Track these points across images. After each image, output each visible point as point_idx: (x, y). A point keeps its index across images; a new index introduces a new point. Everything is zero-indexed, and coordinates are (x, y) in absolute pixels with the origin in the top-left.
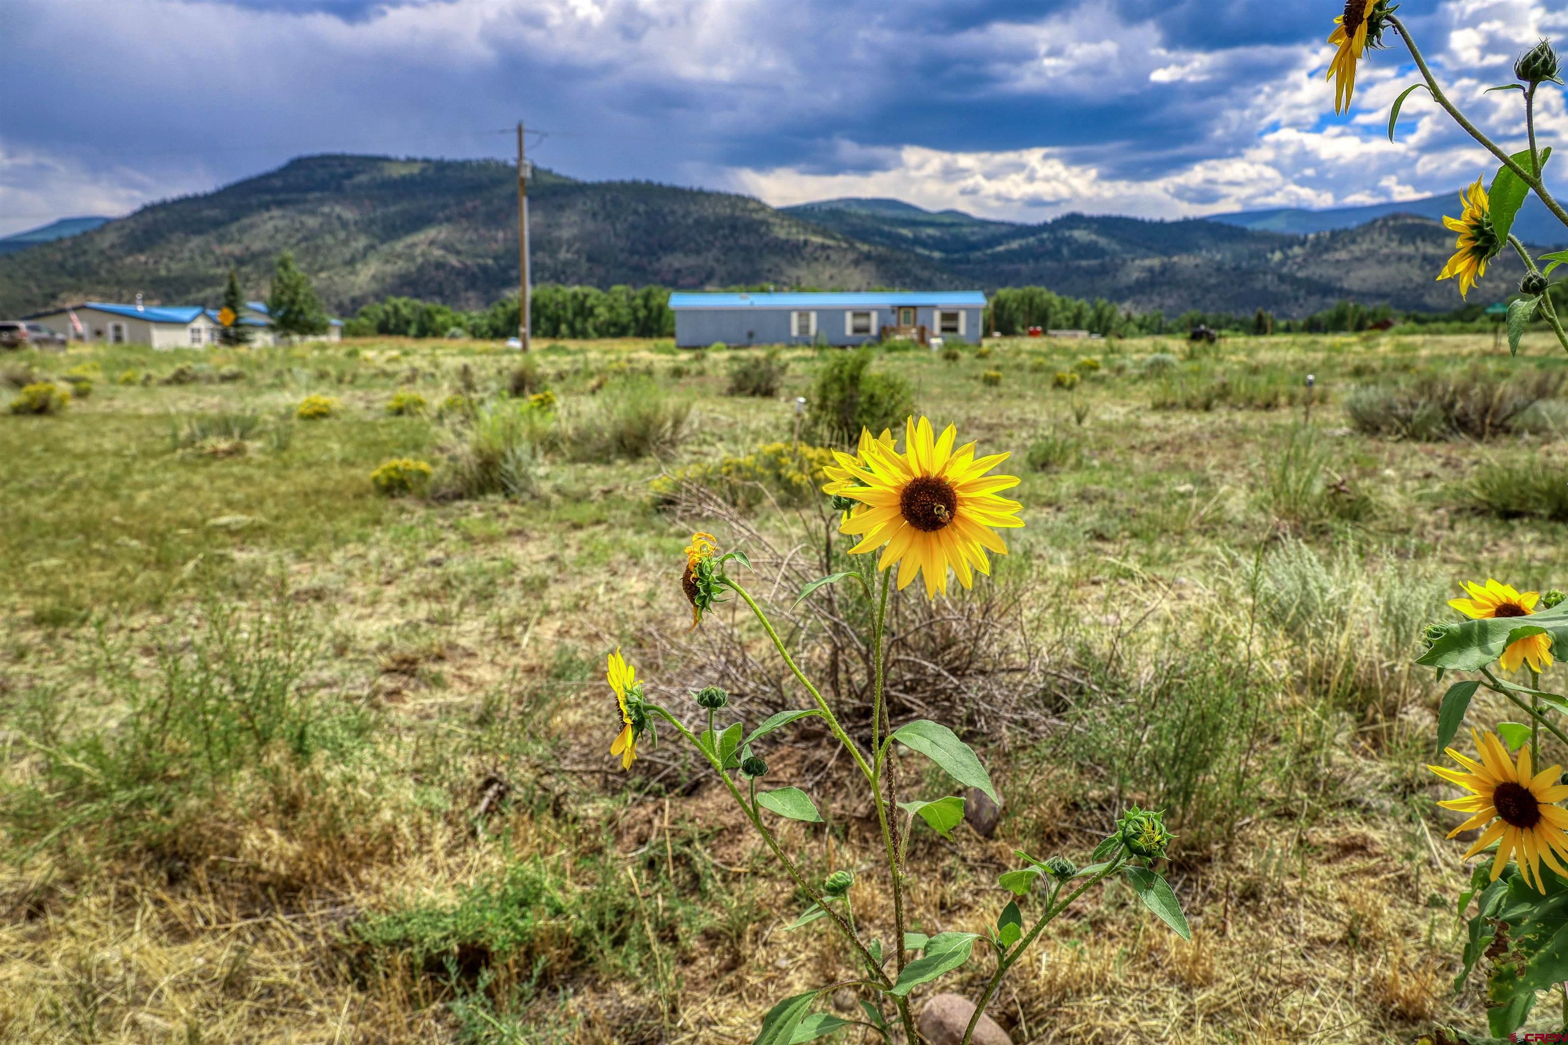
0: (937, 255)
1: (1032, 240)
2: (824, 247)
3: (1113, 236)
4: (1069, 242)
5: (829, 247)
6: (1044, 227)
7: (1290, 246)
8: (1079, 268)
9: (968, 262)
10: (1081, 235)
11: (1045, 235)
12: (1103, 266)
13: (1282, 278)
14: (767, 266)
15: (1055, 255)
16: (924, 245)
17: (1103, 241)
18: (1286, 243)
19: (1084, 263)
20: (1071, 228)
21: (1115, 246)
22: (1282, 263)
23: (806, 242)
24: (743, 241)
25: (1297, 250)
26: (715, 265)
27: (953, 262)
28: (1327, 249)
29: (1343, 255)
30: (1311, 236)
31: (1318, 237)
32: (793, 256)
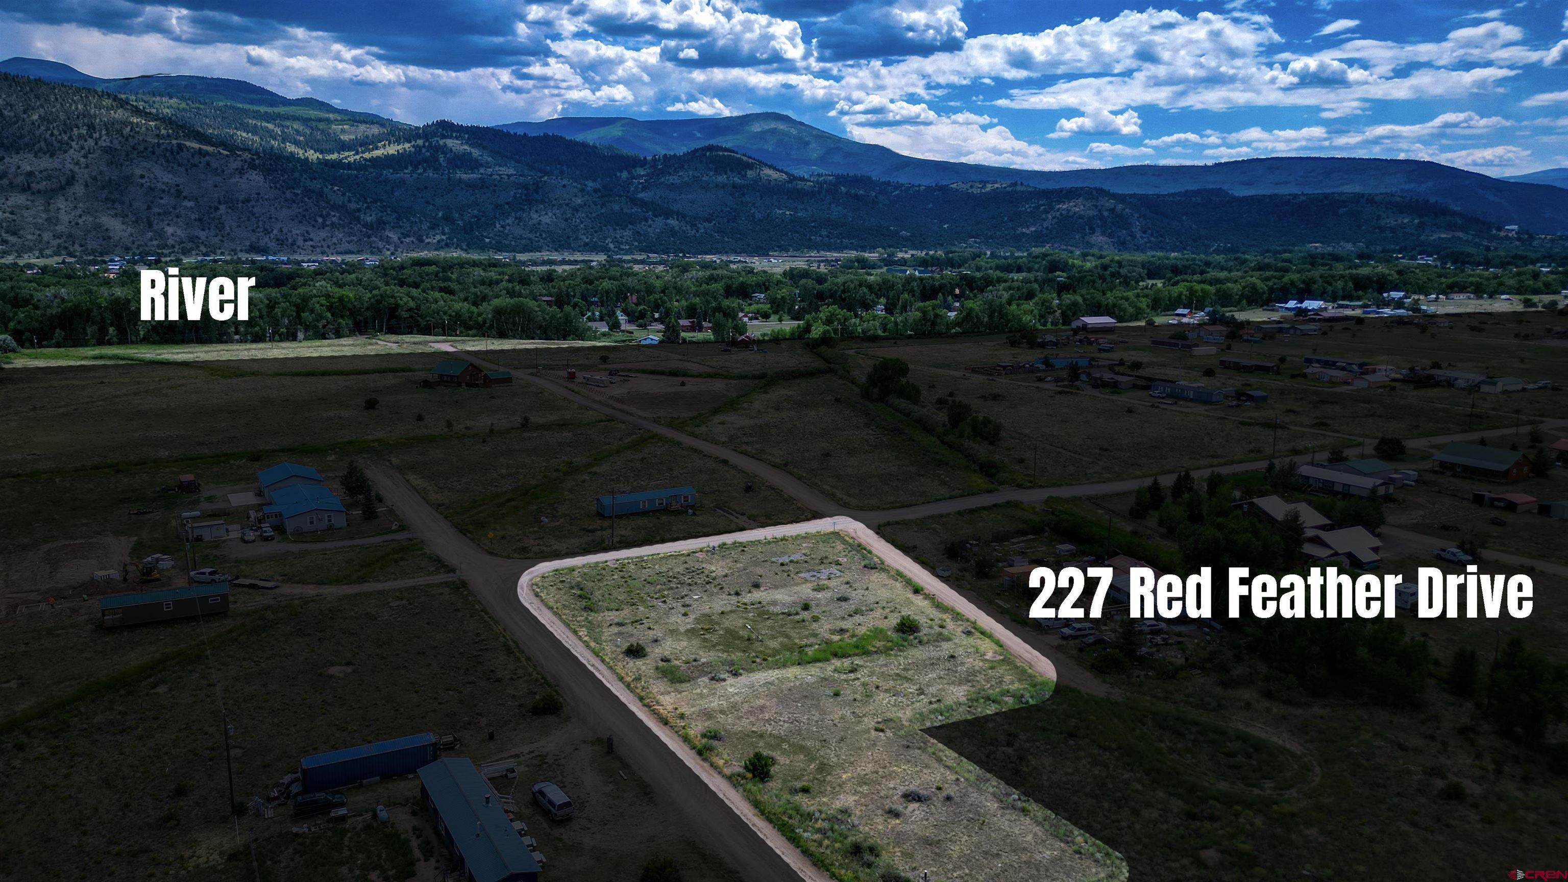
4: (444, 150)
7: (634, 166)
12: (481, 179)
15: (434, 162)
17: (475, 152)
19: (463, 174)
20: (443, 137)
21: (487, 158)
22: (629, 182)
25: (641, 171)
28: (662, 173)
30: (649, 158)
31: (654, 160)
32: (168, 161)
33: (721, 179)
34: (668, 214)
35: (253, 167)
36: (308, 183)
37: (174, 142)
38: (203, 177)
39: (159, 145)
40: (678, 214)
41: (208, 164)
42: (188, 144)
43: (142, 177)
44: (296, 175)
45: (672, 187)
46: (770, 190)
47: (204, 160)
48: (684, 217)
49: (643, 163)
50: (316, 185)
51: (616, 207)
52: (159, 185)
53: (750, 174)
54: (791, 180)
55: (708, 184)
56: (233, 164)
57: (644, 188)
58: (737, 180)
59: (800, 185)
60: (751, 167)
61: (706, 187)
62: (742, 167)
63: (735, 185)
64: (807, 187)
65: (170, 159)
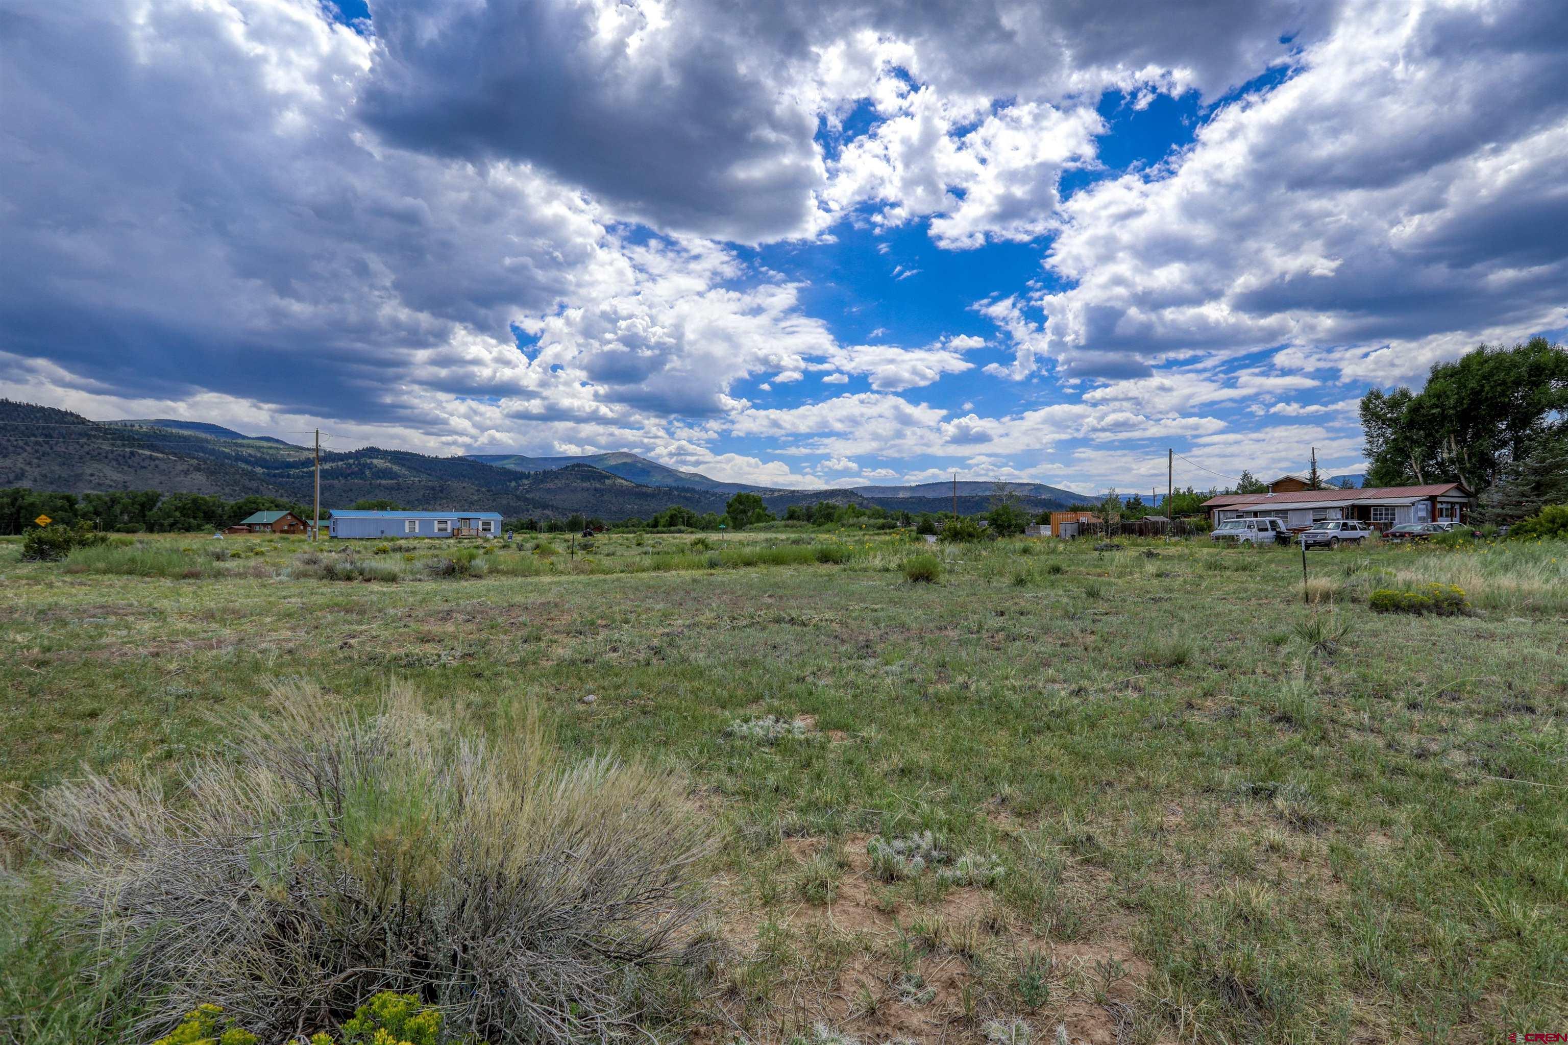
0: (259, 470)
1: (340, 463)
2: (151, 457)
3: (403, 465)
4: (370, 467)
5: (157, 458)
6: (349, 455)
7: (521, 478)
8: (380, 485)
9: (289, 476)
10: (377, 462)
11: (351, 461)
12: (398, 484)
13: (518, 498)
14: (89, 471)
15: (360, 474)
16: (246, 461)
17: (396, 468)
18: (518, 476)
19: (383, 482)
20: (371, 458)
21: (404, 471)
22: (516, 488)
23: (132, 453)
24: (61, 448)
25: (526, 482)
26: (27, 468)
27: (274, 476)
28: (542, 481)
29: (551, 485)
30: (532, 473)
31: (536, 474)
32: (119, 464)
33: (586, 485)
34: (545, 506)
35: (198, 469)
36: (247, 482)
37: (128, 450)
38: (150, 476)
39: (112, 452)
40: (552, 506)
41: (157, 466)
42: (140, 451)
43: (92, 475)
44: (238, 477)
45: (548, 490)
46: (621, 492)
47: (153, 463)
48: (557, 508)
49: (528, 476)
50: (254, 484)
51: (504, 502)
52: (108, 482)
53: (607, 482)
54: (638, 486)
55: (576, 488)
56: (180, 467)
57: (528, 492)
58: (598, 486)
59: (644, 489)
60: (608, 478)
61: (574, 490)
62: (601, 477)
63: (596, 490)
64: (649, 490)
65: (121, 461)
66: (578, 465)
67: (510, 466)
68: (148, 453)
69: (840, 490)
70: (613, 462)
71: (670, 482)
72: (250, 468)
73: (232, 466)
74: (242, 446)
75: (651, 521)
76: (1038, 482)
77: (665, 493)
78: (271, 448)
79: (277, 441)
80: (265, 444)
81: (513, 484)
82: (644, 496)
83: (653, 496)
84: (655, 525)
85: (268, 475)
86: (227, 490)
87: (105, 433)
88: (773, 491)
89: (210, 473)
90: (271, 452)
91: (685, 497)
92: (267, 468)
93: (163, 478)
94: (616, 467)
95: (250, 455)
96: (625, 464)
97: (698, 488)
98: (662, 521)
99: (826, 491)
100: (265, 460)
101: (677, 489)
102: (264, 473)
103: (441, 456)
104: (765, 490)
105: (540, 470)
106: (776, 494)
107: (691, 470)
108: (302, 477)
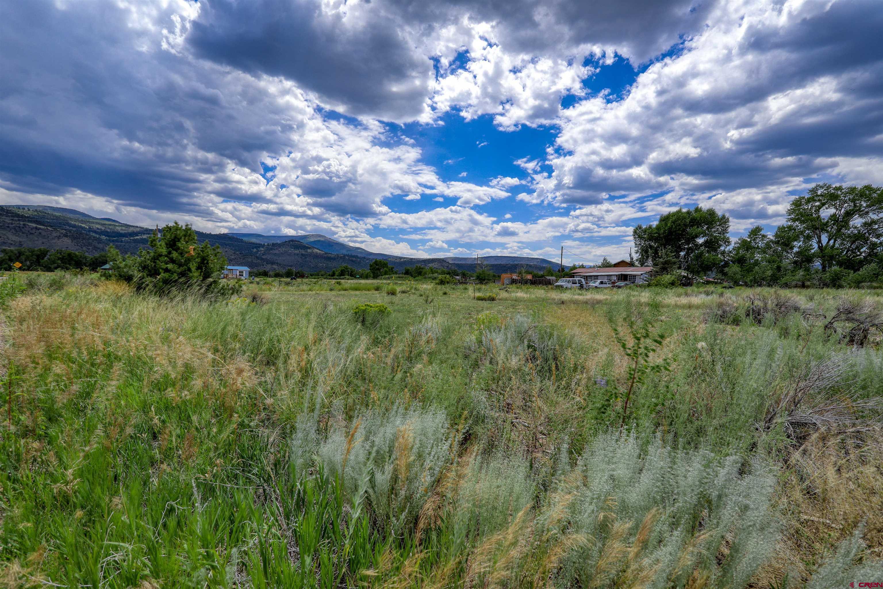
0: (103, 237)
2: (36, 228)
5: (40, 229)
7: (259, 247)
9: (122, 242)
13: (258, 258)
16: (95, 232)
18: (258, 246)
22: (257, 253)
25: (262, 249)
27: (113, 241)
28: (271, 249)
29: (277, 252)
30: (266, 244)
31: (268, 245)
32: (17, 231)
33: (297, 252)
34: (273, 263)
35: (66, 236)
36: (97, 244)
37: (22, 223)
38: (36, 239)
39: (12, 224)
40: (277, 263)
41: (40, 233)
42: (30, 224)
44: (91, 241)
45: (275, 254)
46: (317, 256)
47: (38, 232)
48: (280, 265)
49: (263, 246)
50: (100, 246)
51: (250, 260)
52: (9, 241)
53: (309, 251)
54: (326, 253)
55: (291, 253)
56: (55, 234)
57: (263, 255)
58: (303, 252)
59: (330, 255)
60: (309, 248)
61: (290, 255)
62: (305, 248)
63: (302, 255)
64: (332, 256)
65: (18, 230)
66: (292, 241)
67: (254, 240)
68: (34, 225)
69: (437, 259)
70: (312, 240)
71: (345, 252)
72: (98, 236)
73: (87, 235)
74: (93, 223)
75: (331, 273)
76: (541, 257)
77: (341, 258)
78: (110, 225)
79: (114, 221)
80: (107, 222)
81: (255, 250)
82: (329, 259)
83: (334, 259)
84: (333, 275)
85: (109, 240)
86: (84, 249)
87: (7, 213)
88: (401, 258)
89: (74, 238)
90: (111, 227)
91: (352, 261)
92: (108, 236)
93: (44, 240)
94: (315, 242)
95: (98, 229)
96: (319, 241)
97: (359, 255)
98: (337, 273)
99: (429, 259)
100: (107, 232)
101: (348, 255)
102: (106, 239)
103: (213, 233)
104: (397, 257)
105: (271, 242)
106: (402, 260)
107: (357, 245)
108: (130, 242)
